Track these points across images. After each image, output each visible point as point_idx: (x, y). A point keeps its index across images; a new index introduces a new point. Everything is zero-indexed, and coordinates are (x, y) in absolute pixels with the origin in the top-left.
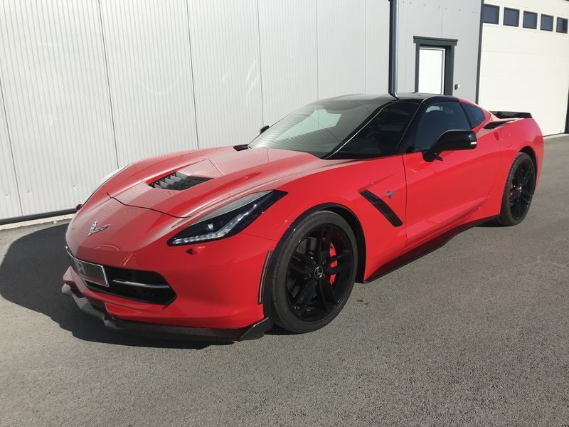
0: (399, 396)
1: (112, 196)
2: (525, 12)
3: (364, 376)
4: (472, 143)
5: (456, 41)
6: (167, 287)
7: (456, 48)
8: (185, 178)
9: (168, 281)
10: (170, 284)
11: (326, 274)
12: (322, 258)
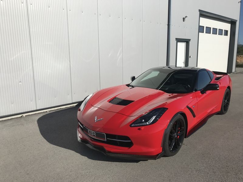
0: (213, 178)
1: (94, 106)
2: (213, 28)
3: (198, 171)
4: (218, 88)
5: (190, 40)
6: (130, 141)
7: (190, 42)
10: (132, 140)
11: (177, 136)
12: (177, 130)
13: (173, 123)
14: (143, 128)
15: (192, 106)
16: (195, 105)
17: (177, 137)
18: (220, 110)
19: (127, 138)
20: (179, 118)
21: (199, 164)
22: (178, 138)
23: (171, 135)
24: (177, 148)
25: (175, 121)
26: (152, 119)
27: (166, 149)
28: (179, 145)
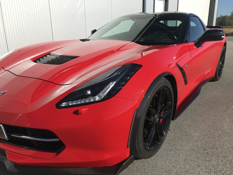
1: (6, 69)
4: (222, 37)
6: (57, 140)
8: (58, 57)
9: (58, 136)
10: (59, 138)
11: (160, 118)
12: (159, 109)
13: (153, 95)
14: (84, 110)
15: (184, 66)
16: (188, 63)
17: (159, 121)
18: (214, 75)
19: (50, 134)
20: (162, 85)
21: (203, 172)
22: (161, 121)
23: (148, 119)
24: (159, 141)
25: (156, 91)
26: (108, 89)
27: (137, 149)
28: (162, 135)
